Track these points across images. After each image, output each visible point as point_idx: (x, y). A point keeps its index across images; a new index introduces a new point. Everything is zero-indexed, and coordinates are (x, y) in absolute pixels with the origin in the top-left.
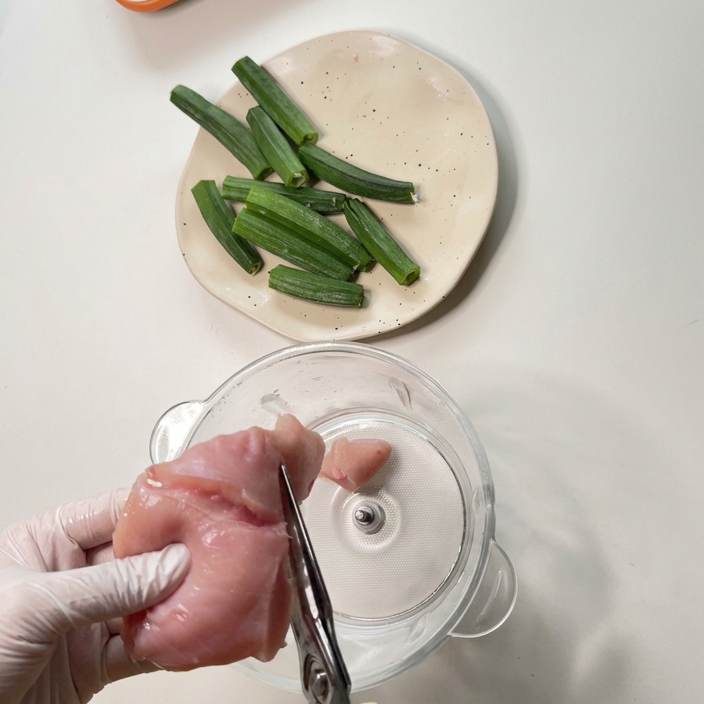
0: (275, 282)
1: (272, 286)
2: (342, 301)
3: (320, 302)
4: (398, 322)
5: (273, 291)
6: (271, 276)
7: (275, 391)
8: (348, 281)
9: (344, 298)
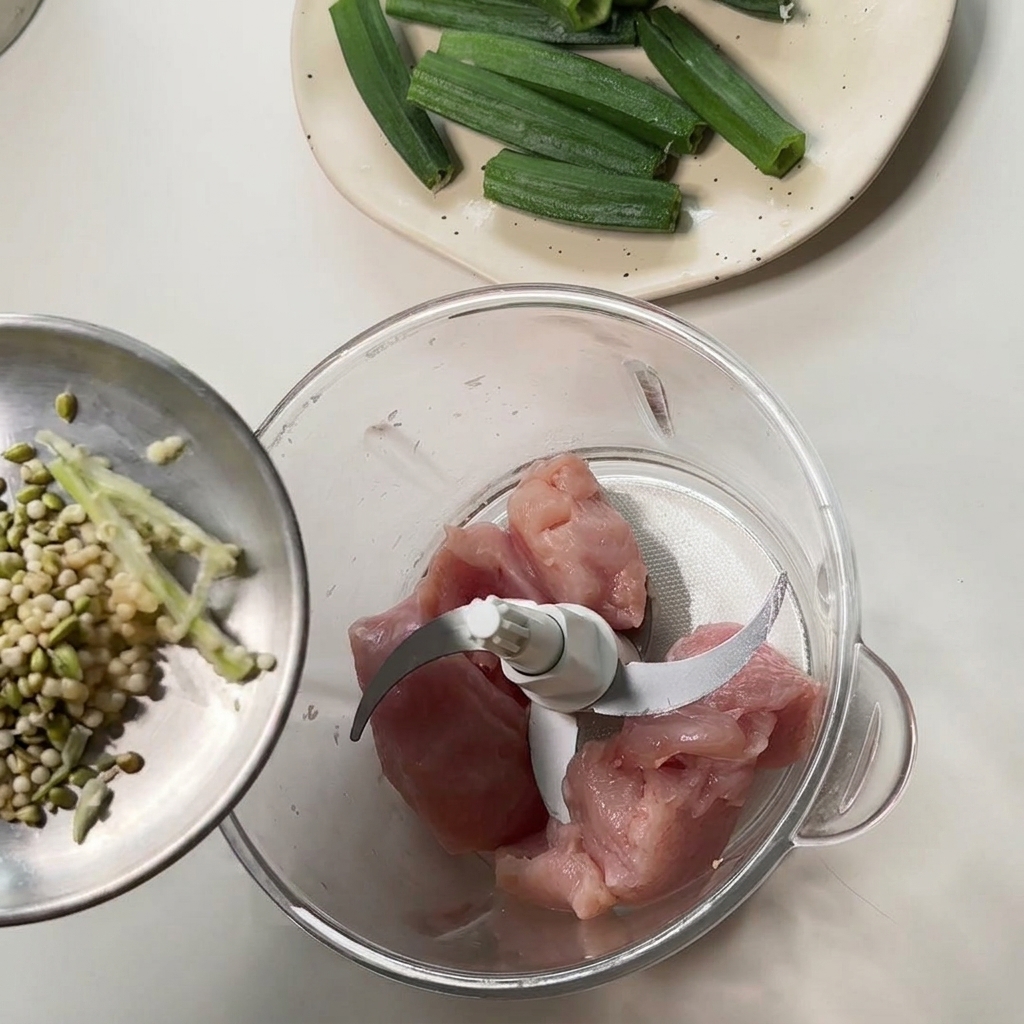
0: (497, 186)
1: (491, 195)
2: (634, 222)
3: (587, 223)
4: (756, 255)
5: (493, 205)
6: (487, 175)
7: (392, 416)
8: (655, 178)
9: (638, 213)
